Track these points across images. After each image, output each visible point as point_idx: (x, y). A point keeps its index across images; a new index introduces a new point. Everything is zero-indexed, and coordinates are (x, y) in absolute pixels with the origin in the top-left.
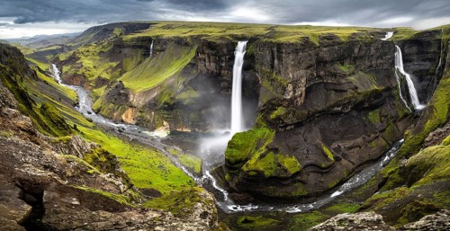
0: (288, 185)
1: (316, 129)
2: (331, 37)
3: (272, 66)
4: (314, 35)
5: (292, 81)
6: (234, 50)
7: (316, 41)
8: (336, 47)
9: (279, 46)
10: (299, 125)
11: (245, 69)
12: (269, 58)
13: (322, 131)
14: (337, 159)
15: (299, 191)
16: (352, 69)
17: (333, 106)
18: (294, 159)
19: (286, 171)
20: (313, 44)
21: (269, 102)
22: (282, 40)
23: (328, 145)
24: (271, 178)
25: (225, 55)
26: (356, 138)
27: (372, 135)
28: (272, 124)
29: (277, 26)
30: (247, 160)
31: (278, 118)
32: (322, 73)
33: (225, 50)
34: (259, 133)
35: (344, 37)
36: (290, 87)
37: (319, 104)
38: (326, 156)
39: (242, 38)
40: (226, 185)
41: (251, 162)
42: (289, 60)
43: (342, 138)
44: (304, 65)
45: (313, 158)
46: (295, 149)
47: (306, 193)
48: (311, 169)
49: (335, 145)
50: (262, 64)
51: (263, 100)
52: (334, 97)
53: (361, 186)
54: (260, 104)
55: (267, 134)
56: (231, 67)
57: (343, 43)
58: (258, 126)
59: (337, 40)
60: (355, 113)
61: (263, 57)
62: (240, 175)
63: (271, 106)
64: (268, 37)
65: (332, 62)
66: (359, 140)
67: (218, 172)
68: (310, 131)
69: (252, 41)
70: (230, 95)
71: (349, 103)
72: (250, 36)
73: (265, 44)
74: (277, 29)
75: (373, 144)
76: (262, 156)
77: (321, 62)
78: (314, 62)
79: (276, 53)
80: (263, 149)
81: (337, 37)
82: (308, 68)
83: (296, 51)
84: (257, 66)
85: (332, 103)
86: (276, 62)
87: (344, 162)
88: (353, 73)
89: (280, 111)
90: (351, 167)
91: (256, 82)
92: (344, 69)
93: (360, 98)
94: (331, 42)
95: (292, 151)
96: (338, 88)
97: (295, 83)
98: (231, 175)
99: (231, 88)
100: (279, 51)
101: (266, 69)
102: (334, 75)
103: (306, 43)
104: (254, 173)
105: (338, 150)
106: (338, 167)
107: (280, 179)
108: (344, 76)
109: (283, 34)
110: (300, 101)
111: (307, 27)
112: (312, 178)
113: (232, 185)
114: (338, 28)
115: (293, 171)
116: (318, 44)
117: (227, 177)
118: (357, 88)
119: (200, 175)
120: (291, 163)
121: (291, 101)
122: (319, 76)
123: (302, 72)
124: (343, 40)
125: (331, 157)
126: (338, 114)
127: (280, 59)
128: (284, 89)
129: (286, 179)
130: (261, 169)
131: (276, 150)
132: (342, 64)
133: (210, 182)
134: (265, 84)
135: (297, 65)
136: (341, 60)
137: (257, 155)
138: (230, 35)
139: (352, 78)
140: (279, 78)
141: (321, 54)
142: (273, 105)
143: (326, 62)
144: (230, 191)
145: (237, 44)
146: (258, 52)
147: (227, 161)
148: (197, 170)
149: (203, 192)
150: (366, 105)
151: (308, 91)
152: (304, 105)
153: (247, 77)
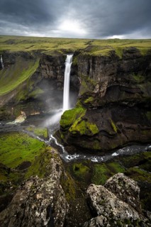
0: (90, 141)
1: (109, 112)
2: (132, 51)
3: (88, 73)
4: (119, 49)
5: (99, 82)
6: (65, 62)
7: (119, 54)
8: (135, 60)
9: (94, 58)
10: (99, 108)
11: (72, 74)
12: (86, 67)
13: (113, 113)
14: (119, 132)
15: (97, 146)
16: (143, 79)
17: (122, 101)
18: (95, 126)
19: (91, 132)
20: (117, 57)
21: (85, 94)
22: (96, 53)
23: (115, 122)
24: (84, 135)
25: (59, 65)
26: (133, 123)
27: (145, 127)
28: (85, 106)
29: (93, 41)
30: (71, 125)
31: (89, 103)
32: (120, 79)
33: (59, 62)
34: (78, 110)
35: (143, 51)
36: (98, 86)
37: (113, 98)
38: (113, 128)
39: (69, 53)
40: (61, 141)
41: (73, 126)
42: (99, 69)
43: (124, 121)
44: (108, 73)
45: (105, 127)
46: (96, 121)
47: (100, 148)
48: (102, 133)
49: (119, 123)
50: (82, 71)
51: (81, 93)
52: (124, 95)
54: (79, 95)
55: (81, 110)
56: (63, 74)
57: (141, 57)
58: (77, 107)
59: (137, 54)
60: (136, 109)
61: (83, 66)
62: (69, 134)
63: (86, 96)
64: (87, 51)
65: (129, 72)
66: (135, 126)
67: (57, 135)
68: (106, 112)
69: (76, 54)
70: (63, 91)
71: (134, 102)
72: (74, 50)
73: (84, 57)
74: (93, 44)
75: (145, 132)
76: (79, 123)
77: (120, 71)
78: (115, 71)
79: (91, 64)
80: (80, 119)
81: (138, 51)
82: (111, 75)
83: (105, 63)
84: (79, 73)
85: (122, 99)
86: (91, 70)
87: (123, 135)
88: (143, 83)
89: (90, 99)
90: (126, 140)
91: (78, 83)
92: (136, 78)
93: (143, 100)
94: (131, 55)
95: (95, 121)
96: (129, 90)
97: (101, 84)
98: (64, 134)
99: (63, 86)
100: (94, 63)
101: (84, 74)
102: (128, 82)
103: (113, 56)
104: (74, 133)
105: (120, 126)
106: (118, 137)
107: (87, 137)
108: (136, 83)
109: (97, 48)
110: (103, 95)
111: (116, 41)
112: (104, 139)
113: (65, 141)
114: (141, 41)
115: (94, 132)
116: (121, 57)
117: (62, 136)
118: (142, 93)
119: (48, 138)
120: (93, 128)
121: (97, 94)
122: (117, 81)
123: (106, 77)
124: (142, 54)
125: (115, 129)
126: (125, 106)
127: (93, 68)
128: (94, 87)
129: (90, 137)
130: (79, 130)
131: (86, 120)
132: (136, 74)
133: (54, 141)
134: (83, 83)
135: (104, 73)
136: (136, 71)
137: (76, 122)
138: (62, 50)
139: (141, 86)
140: (92, 80)
141: (122, 65)
142: (87, 96)
143: (124, 72)
144: (65, 145)
145: (66, 57)
146: (80, 63)
147: (61, 126)
148: (46, 136)
149: (52, 149)
150: (147, 106)
151: (108, 89)
152: (104, 97)
153: (73, 80)
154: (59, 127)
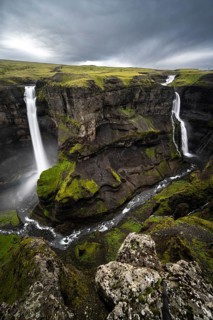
0: (92, 204)
1: (106, 158)
2: (114, 81)
3: (66, 111)
4: (99, 78)
5: (84, 122)
6: (23, 97)
7: (100, 85)
8: (119, 92)
9: (69, 90)
10: (93, 156)
11: (40, 115)
12: (61, 103)
13: (111, 160)
14: (124, 181)
15: (101, 208)
16: (133, 113)
17: (118, 142)
18: (93, 182)
19: (88, 192)
20: (99, 88)
21: (67, 141)
22: (71, 83)
23: (116, 170)
24: (80, 200)
25: (13, 103)
26: (136, 166)
27: (149, 167)
28: (71, 158)
29: (62, 66)
30: (57, 191)
31: (76, 152)
32: (108, 116)
33: (12, 97)
34: (63, 167)
35: (126, 81)
36: (83, 128)
37: (107, 140)
38: (115, 178)
39: (29, 83)
40: (46, 221)
41: (61, 192)
42: (79, 104)
43: (126, 165)
44: (93, 109)
45: (106, 180)
46: (92, 174)
47: (106, 210)
48: (105, 189)
49: (121, 170)
50: (55, 110)
51: (61, 140)
52: (118, 135)
53: (141, 206)
54: (59, 143)
55: (70, 166)
56: (24, 116)
57: (125, 87)
58: (60, 161)
59: (120, 84)
60: (135, 148)
61: (55, 102)
62: (56, 206)
63: (69, 144)
64: (57, 81)
65: (116, 106)
66: (139, 168)
67: (36, 214)
68: (101, 160)
69: (40, 85)
70: (31, 141)
71: (130, 140)
72: (36, 79)
73: (55, 89)
74: (63, 71)
75: (149, 173)
76: (69, 184)
77: (107, 106)
78: (101, 106)
79: (67, 99)
80: (68, 178)
81: (120, 81)
82: (96, 111)
83: (85, 96)
84: (51, 112)
85: (117, 139)
86: (68, 106)
87: (128, 183)
88: (133, 117)
89: (77, 147)
90: (134, 188)
91: (53, 126)
92: (126, 112)
93: (139, 137)
94: (114, 86)
95: (91, 175)
96: (122, 128)
97: (87, 124)
98: (48, 209)
99: (29, 134)
100: (70, 97)
101: (60, 113)
102: (118, 118)
103: (92, 87)
104: (65, 201)
105: (123, 174)
106: (124, 187)
107: (86, 200)
108: (127, 118)
109: (70, 77)
110: (92, 138)
111: (92, 68)
112: (108, 196)
113: (53, 218)
114: (121, 70)
115: (93, 191)
116: (103, 89)
117: (46, 213)
118: (136, 129)
119: (21, 225)
120: (91, 185)
121: (85, 138)
122: (106, 118)
123: (91, 115)
124: (125, 84)
125: (118, 179)
126: (123, 147)
127: (71, 104)
128: (78, 130)
129: (90, 199)
130: (70, 194)
131: (78, 177)
132: (125, 108)
134: (61, 127)
135: (87, 109)
136: (124, 104)
137: (65, 184)
138: (13, 79)
139: (133, 121)
140: (73, 121)
141: (107, 99)
142: (71, 143)
143: (111, 106)
144: (54, 225)
145: (24, 90)
146: (50, 99)
147: (41, 198)
148: (16, 222)
149: (33, 241)
150: (144, 143)
151: (98, 130)
152: (95, 141)
153: (44, 122)
154: (37, 200)
